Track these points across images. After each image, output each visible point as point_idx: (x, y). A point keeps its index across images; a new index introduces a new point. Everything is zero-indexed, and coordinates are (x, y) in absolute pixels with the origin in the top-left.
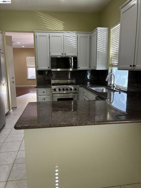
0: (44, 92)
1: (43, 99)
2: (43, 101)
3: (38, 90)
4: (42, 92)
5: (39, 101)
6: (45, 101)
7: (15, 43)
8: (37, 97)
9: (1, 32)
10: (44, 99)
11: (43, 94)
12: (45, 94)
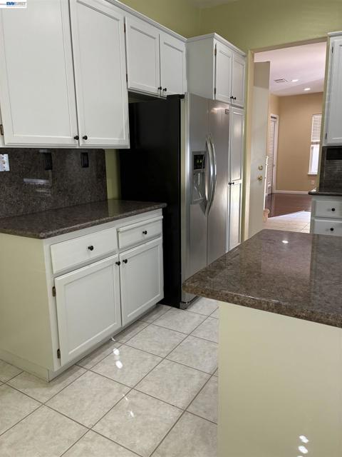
0: (333, 210)
1: (327, 230)
2: (329, 233)
3: (318, 201)
4: (328, 210)
5: (316, 232)
6: (334, 234)
7: (286, 83)
8: (313, 223)
9: (244, 54)
10: (332, 229)
11: (331, 214)
12: (336, 214)
